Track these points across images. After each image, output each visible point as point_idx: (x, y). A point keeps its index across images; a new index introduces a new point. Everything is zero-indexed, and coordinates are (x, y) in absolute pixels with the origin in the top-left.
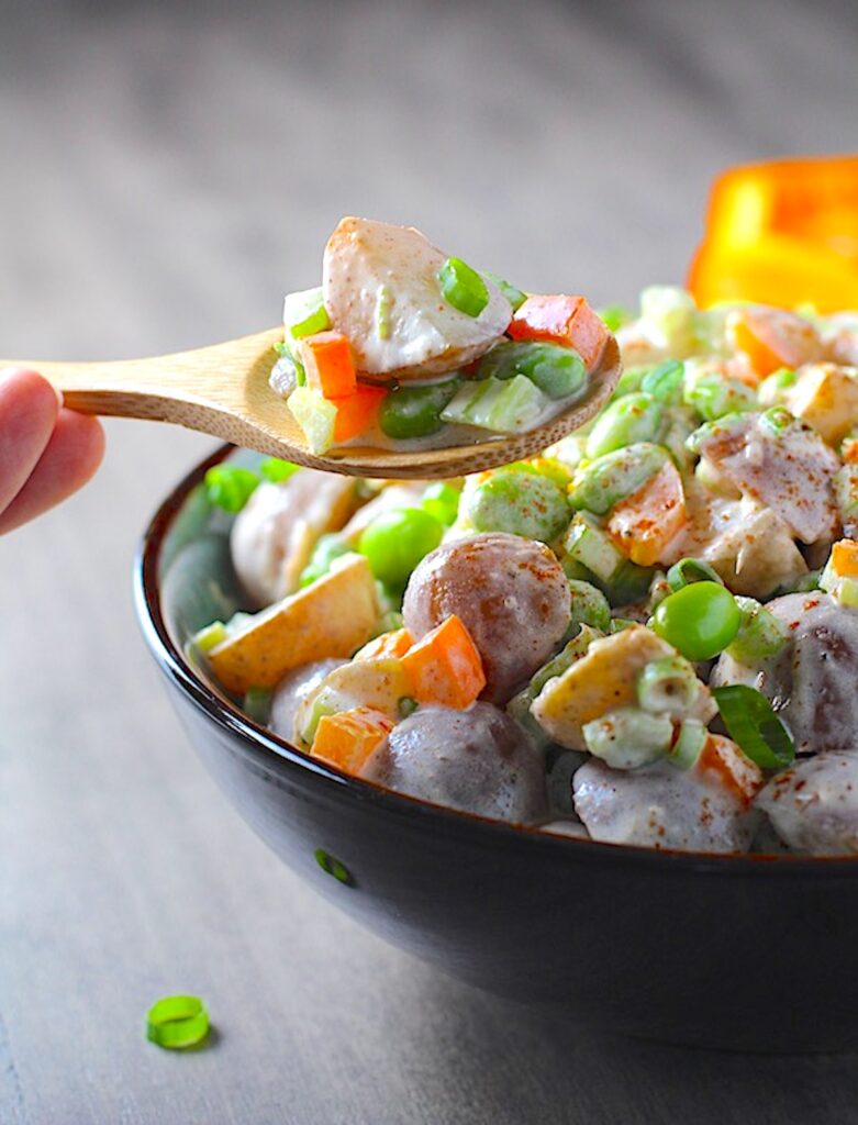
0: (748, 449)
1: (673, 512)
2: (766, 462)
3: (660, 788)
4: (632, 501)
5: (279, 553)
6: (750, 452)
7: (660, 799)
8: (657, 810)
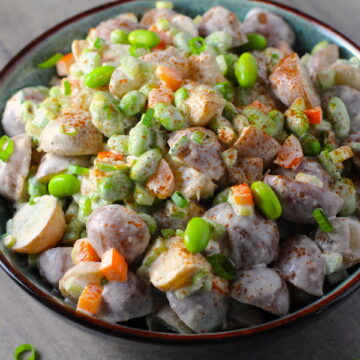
0: (192, 153)
1: (171, 181)
2: (199, 156)
3: (199, 299)
4: (154, 176)
5: (13, 186)
6: (193, 153)
7: (200, 303)
8: (199, 307)
